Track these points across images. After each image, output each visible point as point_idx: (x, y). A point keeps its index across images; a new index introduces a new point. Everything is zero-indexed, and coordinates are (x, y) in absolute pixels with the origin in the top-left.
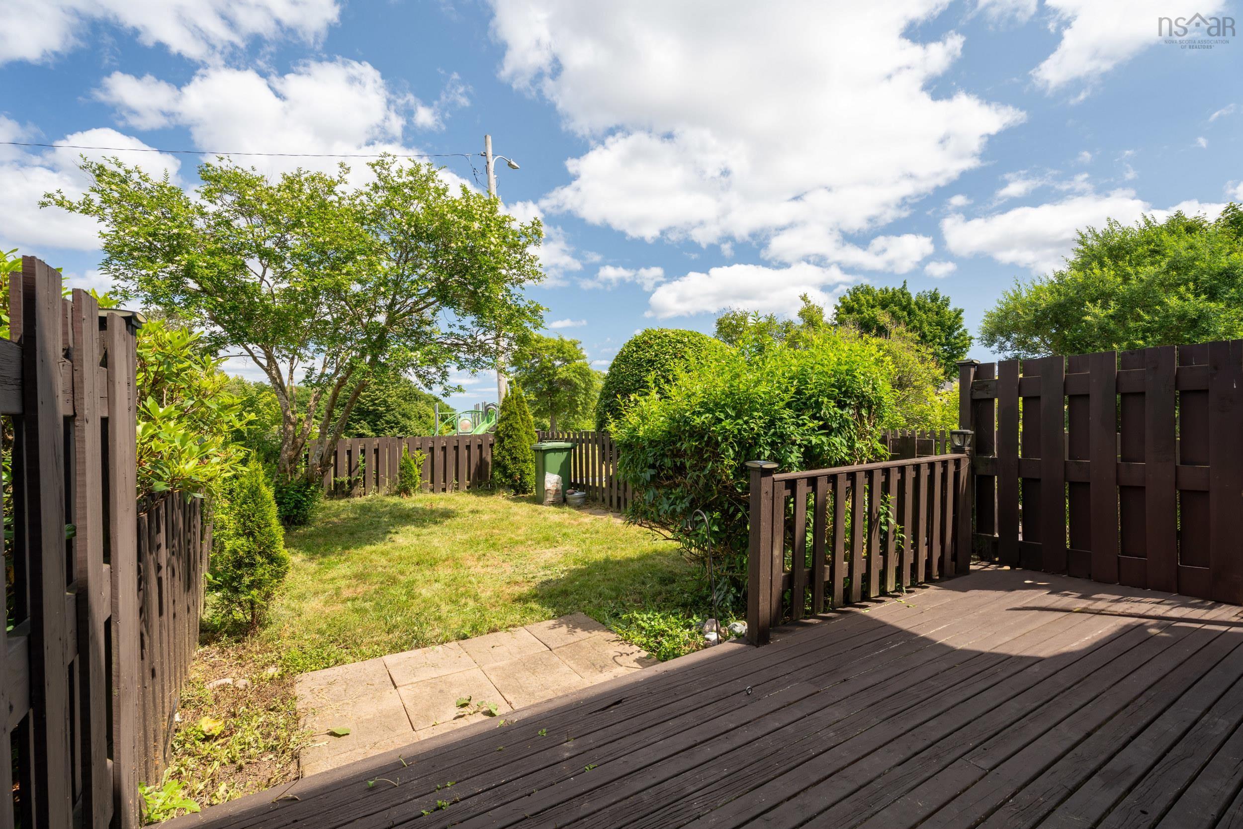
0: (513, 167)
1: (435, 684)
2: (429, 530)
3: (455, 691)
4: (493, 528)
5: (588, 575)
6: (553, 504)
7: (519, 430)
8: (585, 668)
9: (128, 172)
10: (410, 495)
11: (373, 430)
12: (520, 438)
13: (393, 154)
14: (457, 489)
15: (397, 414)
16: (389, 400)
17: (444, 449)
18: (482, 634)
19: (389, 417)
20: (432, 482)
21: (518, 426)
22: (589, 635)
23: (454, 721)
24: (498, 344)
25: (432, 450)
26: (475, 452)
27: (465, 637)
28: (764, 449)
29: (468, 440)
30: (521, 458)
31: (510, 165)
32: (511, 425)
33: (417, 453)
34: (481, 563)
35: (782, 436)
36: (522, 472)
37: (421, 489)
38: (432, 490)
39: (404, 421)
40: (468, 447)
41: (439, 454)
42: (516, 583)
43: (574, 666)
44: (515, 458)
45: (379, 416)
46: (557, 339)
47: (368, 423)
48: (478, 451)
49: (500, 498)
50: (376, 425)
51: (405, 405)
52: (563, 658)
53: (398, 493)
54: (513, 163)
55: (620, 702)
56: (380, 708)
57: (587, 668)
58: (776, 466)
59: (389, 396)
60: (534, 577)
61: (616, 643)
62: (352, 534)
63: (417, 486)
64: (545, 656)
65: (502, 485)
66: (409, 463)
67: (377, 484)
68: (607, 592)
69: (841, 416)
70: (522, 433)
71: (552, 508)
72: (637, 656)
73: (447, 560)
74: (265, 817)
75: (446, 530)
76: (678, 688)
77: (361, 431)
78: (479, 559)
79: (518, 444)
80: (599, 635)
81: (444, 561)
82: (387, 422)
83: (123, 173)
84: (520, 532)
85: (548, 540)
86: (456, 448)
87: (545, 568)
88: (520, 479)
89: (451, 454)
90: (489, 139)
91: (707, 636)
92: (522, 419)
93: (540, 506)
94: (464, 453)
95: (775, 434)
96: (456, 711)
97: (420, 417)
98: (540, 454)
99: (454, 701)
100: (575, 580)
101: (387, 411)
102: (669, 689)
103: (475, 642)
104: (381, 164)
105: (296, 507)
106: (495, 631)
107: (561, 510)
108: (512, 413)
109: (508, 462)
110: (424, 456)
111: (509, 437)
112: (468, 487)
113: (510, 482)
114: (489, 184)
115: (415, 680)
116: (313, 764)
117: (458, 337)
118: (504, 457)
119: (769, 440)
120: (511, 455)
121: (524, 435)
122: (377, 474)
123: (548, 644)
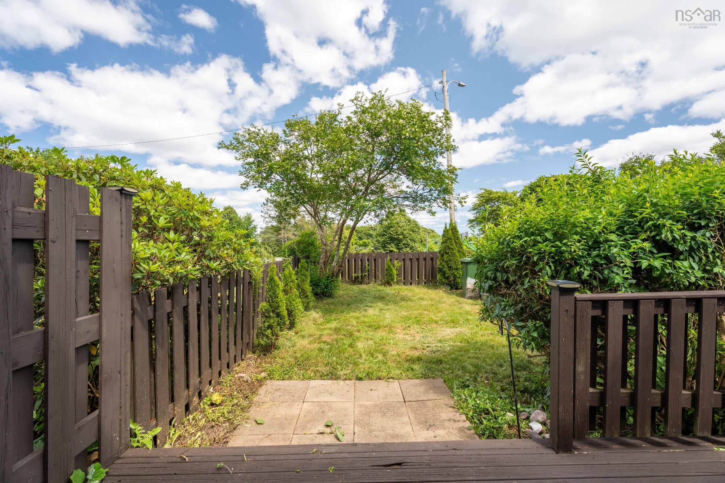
0: (462, 86)
1: (324, 406)
2: (388, 307)
3: (330, 414)
4: (425, 310)
5: (464, 351)
6: (471, 298)
7: (453, 249)
8: (418, 423)
9: (259, 130)
10: (391, 285)
11: (397, 249)
12: (454, 255)
13: (362, 92)
14: (418, 284)
15: (408, 240)
16: (405, 232)
17: (411, 259)
18: (371, 379)
19: (405, 242)
20: (404, 279)
21: (452, 247)
22: (436, 397)
23: (317, 435)
24: (432, 195)
25: (404, 260)
26: (429, 262)
27: (360, 379)
28: (585, 269)
29: (425, 255)
30: (454, 267)
31: (460, 85)
32: (448, 246)
33: (396, 262)
34: (404, 332)
35: (606, 258)
36: (455, 277)
37: (398, 283)
38: (404, 284)
39: (411, 244)
40: (425, 259)
41: (408, 263)
42: (416, 349)
43: (412, 418)
44: (451, 267)
45: (400, 241)
46: (502, 191)
47: (395, 245)
48: (431, 262)
49: (441, 291)
50: (399, 246)
51: (413, 235)
52: (409, 410)
53: (384, 284)
54: (461, 83)
55: (400, 464)
56: (287, 413)
57: (420, 423)
58: (578, 286)
59: (404, 230)
60: (428, 347)
61: (451, 409)
62: (349, 305)
63: (395, 281)
64: (398, 405)
65: (443, 284)
66: (390, 267)
67: (375, 278)
68: (469, 367)
69: (693, 238)
70: (455, 252)
71: (470, 301)
72: (461, 424)
73: (386, 326)
74: (167, 465)
75: (397, 308)
76: (455, 469)
77: (391, 249)
78: (404, 329)
79: (452, 258)
80: (445, 400)
81: (384, 327)
82: (404, 244)
83: (257, 131)
84: (440, 315)
85: (453, 322)
86: (418, 259)
87: (440, 341)
88: (454, 280)
89: (415, 264)
90: (445, 72)
91: (530, 424)
92: (456, 243)
93: (462, 299)
94: (422, 263)
95: (598, 256)
96: (322, 429)
97: (422, 242)
98: (465, 265)
99: (326, 421)
100: (453, 353)
101: (404, 238)
102: (447, 467)
103: (366, 384)
104: (356, 99)
105: (325, 288)
106: (380, 379)
107: (475, 302)
108: (449, 239)
109: (446, 269)
110: (400, 264)
111: (447, 253)
112: (425, 283)
113: (447, 281)
114: (444, 99)
115: (315, 400)
116: (237, 436)
117: (406, 192)
118: (443, 266)
119: (590, 262)
120: (448, 265)
121: (456, 252)
122: (375, 273)
123: (405, 396)
